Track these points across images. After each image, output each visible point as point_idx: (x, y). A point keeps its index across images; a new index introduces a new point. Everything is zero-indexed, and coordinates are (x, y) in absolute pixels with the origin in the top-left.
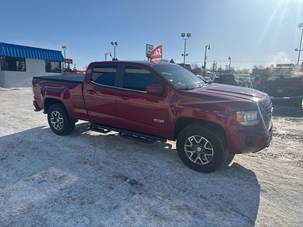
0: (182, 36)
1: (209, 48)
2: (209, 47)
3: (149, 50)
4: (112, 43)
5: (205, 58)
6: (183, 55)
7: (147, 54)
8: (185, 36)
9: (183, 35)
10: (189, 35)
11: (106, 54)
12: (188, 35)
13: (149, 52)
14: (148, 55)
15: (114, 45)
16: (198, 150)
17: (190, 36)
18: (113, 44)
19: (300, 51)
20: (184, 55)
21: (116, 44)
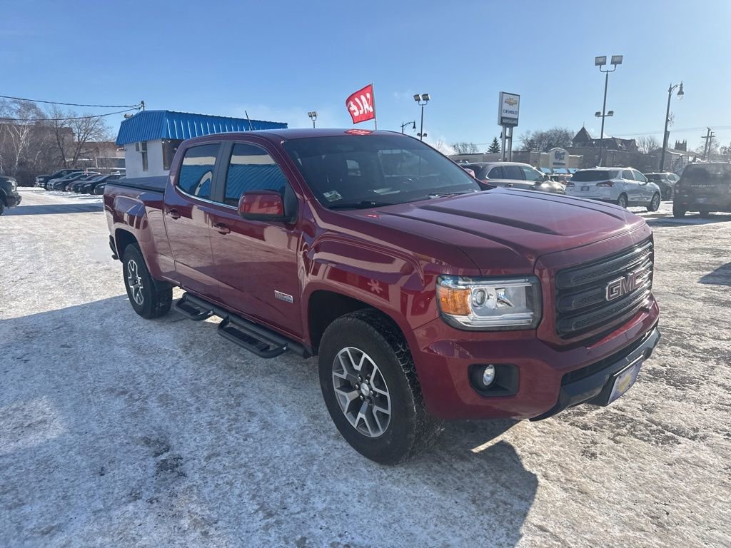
0: (597, 64)
1: (681, 93)
2: (681, 88)
3: (506, 106)
4: (417, 98)
5: (667, 120)
7: (502, 118)
8: (604, 63)
9: (601, 60)
10: (617, 61)
11: (403, 126)
12: (616, 60)
13: (506, 111)
14: (504, 121)
15: (422, 102)
17: (620, 63)
18: (419, 100)
20: (601, 115)
21: (426, 97)
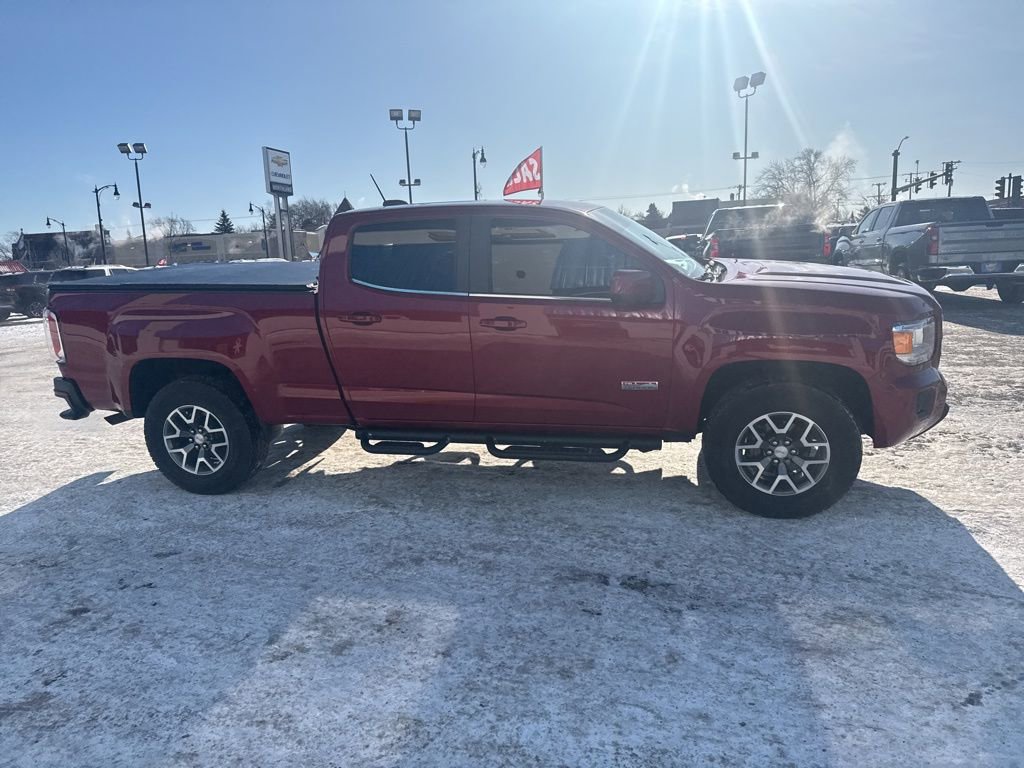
0: (392, 118)
1: (483, 160)
2: (483, 154)
3: (274, 168)
4: (123, 148)
5: (476, 193)
6: (402, 182)
7: (272, 184)
8: (401, 119)
9: (396, 114)
10: (415, 117)
11: (97, 191)
12: (413, 115)
13: (276, 174)
14: (274, 187)
15: (133, 154)
16: (779, 455)
17: (419, 119)
18: (128, 152)
19: (746, 158)
20: (407, 183)
21: (140, 148)
